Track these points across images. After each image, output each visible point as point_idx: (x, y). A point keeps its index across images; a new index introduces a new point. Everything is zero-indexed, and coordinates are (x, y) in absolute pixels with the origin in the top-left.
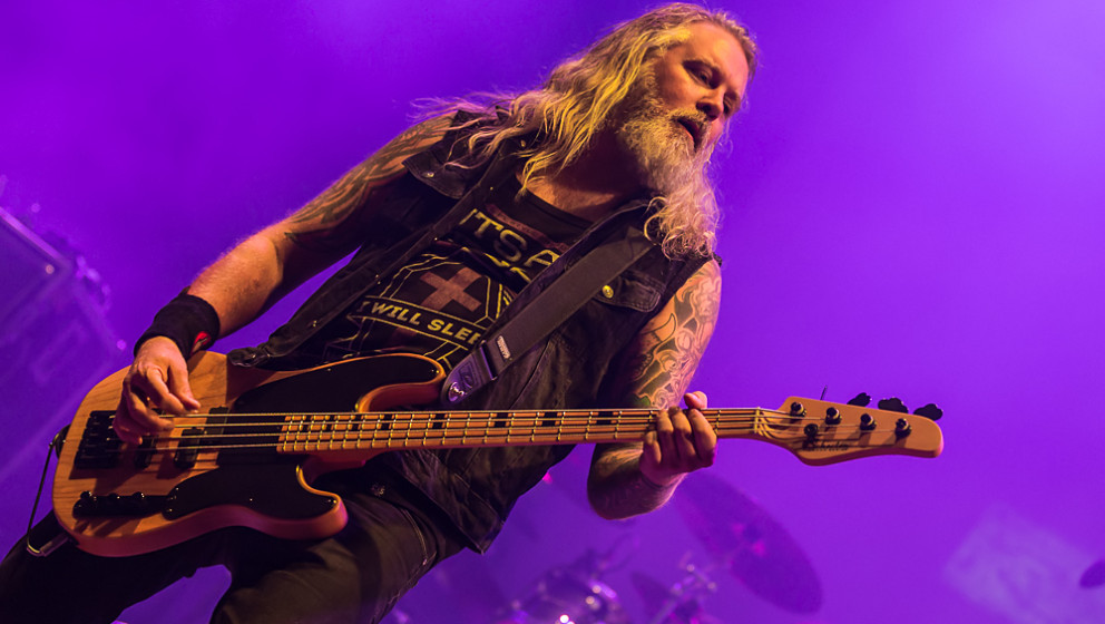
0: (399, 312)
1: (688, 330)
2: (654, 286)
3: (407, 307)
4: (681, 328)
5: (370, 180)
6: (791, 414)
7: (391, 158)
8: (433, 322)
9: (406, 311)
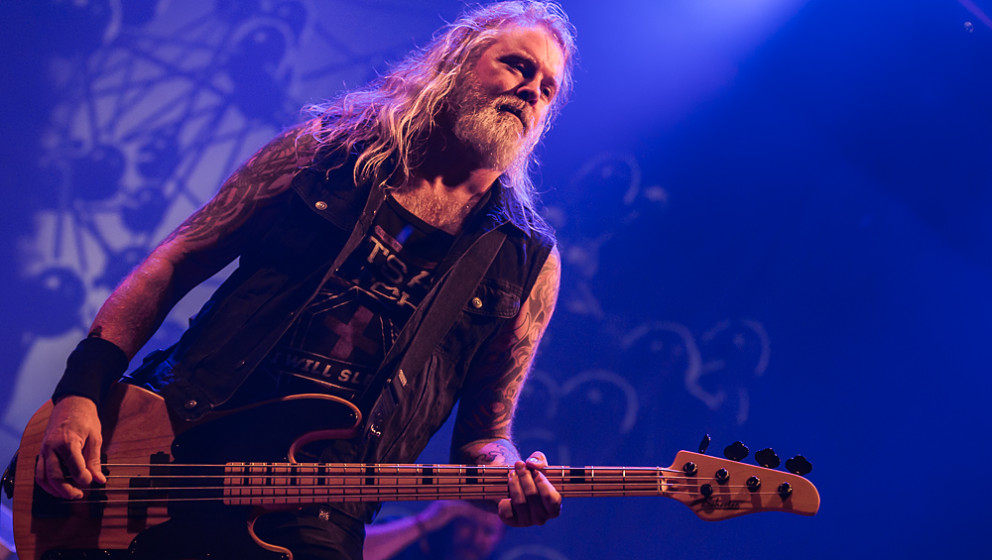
0: (312, 365)
1: (538, 324)
2: (514, 292)
3: (319, 359)
4: (534, 324)
5: (259, 201)
6: (687, 475)
7: (275, 177)
8: (343, 373)
9: (318, 363)
